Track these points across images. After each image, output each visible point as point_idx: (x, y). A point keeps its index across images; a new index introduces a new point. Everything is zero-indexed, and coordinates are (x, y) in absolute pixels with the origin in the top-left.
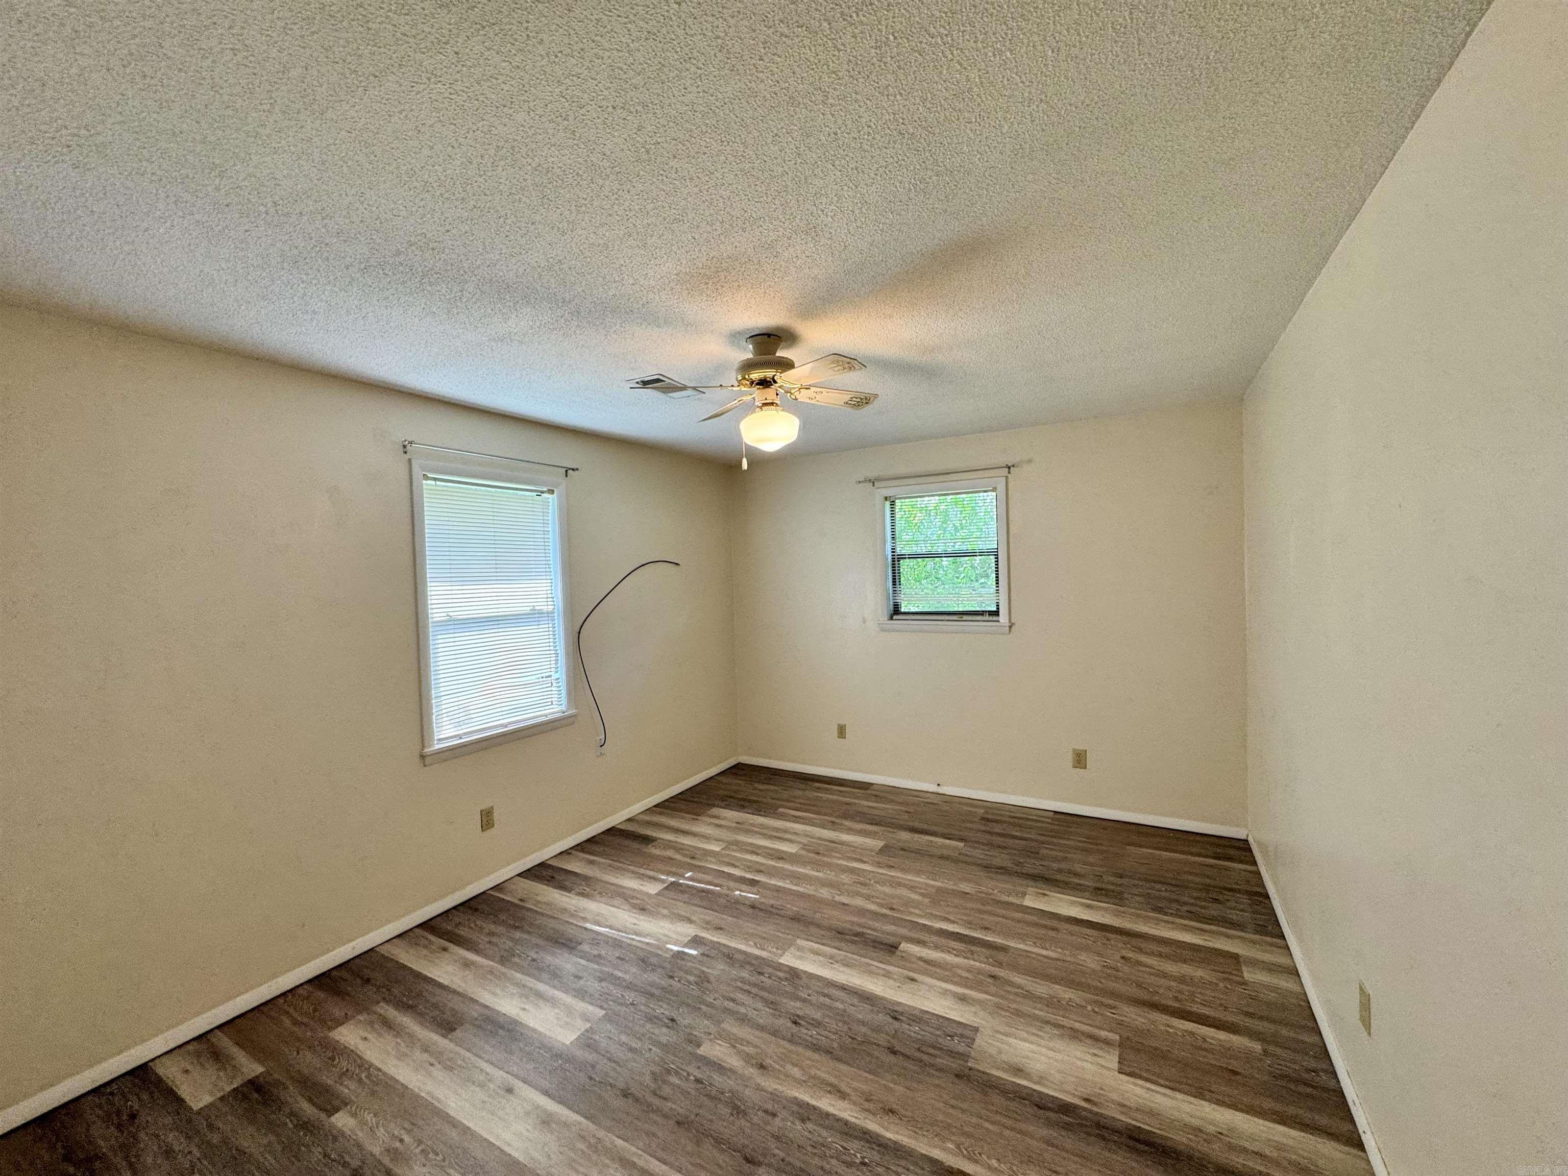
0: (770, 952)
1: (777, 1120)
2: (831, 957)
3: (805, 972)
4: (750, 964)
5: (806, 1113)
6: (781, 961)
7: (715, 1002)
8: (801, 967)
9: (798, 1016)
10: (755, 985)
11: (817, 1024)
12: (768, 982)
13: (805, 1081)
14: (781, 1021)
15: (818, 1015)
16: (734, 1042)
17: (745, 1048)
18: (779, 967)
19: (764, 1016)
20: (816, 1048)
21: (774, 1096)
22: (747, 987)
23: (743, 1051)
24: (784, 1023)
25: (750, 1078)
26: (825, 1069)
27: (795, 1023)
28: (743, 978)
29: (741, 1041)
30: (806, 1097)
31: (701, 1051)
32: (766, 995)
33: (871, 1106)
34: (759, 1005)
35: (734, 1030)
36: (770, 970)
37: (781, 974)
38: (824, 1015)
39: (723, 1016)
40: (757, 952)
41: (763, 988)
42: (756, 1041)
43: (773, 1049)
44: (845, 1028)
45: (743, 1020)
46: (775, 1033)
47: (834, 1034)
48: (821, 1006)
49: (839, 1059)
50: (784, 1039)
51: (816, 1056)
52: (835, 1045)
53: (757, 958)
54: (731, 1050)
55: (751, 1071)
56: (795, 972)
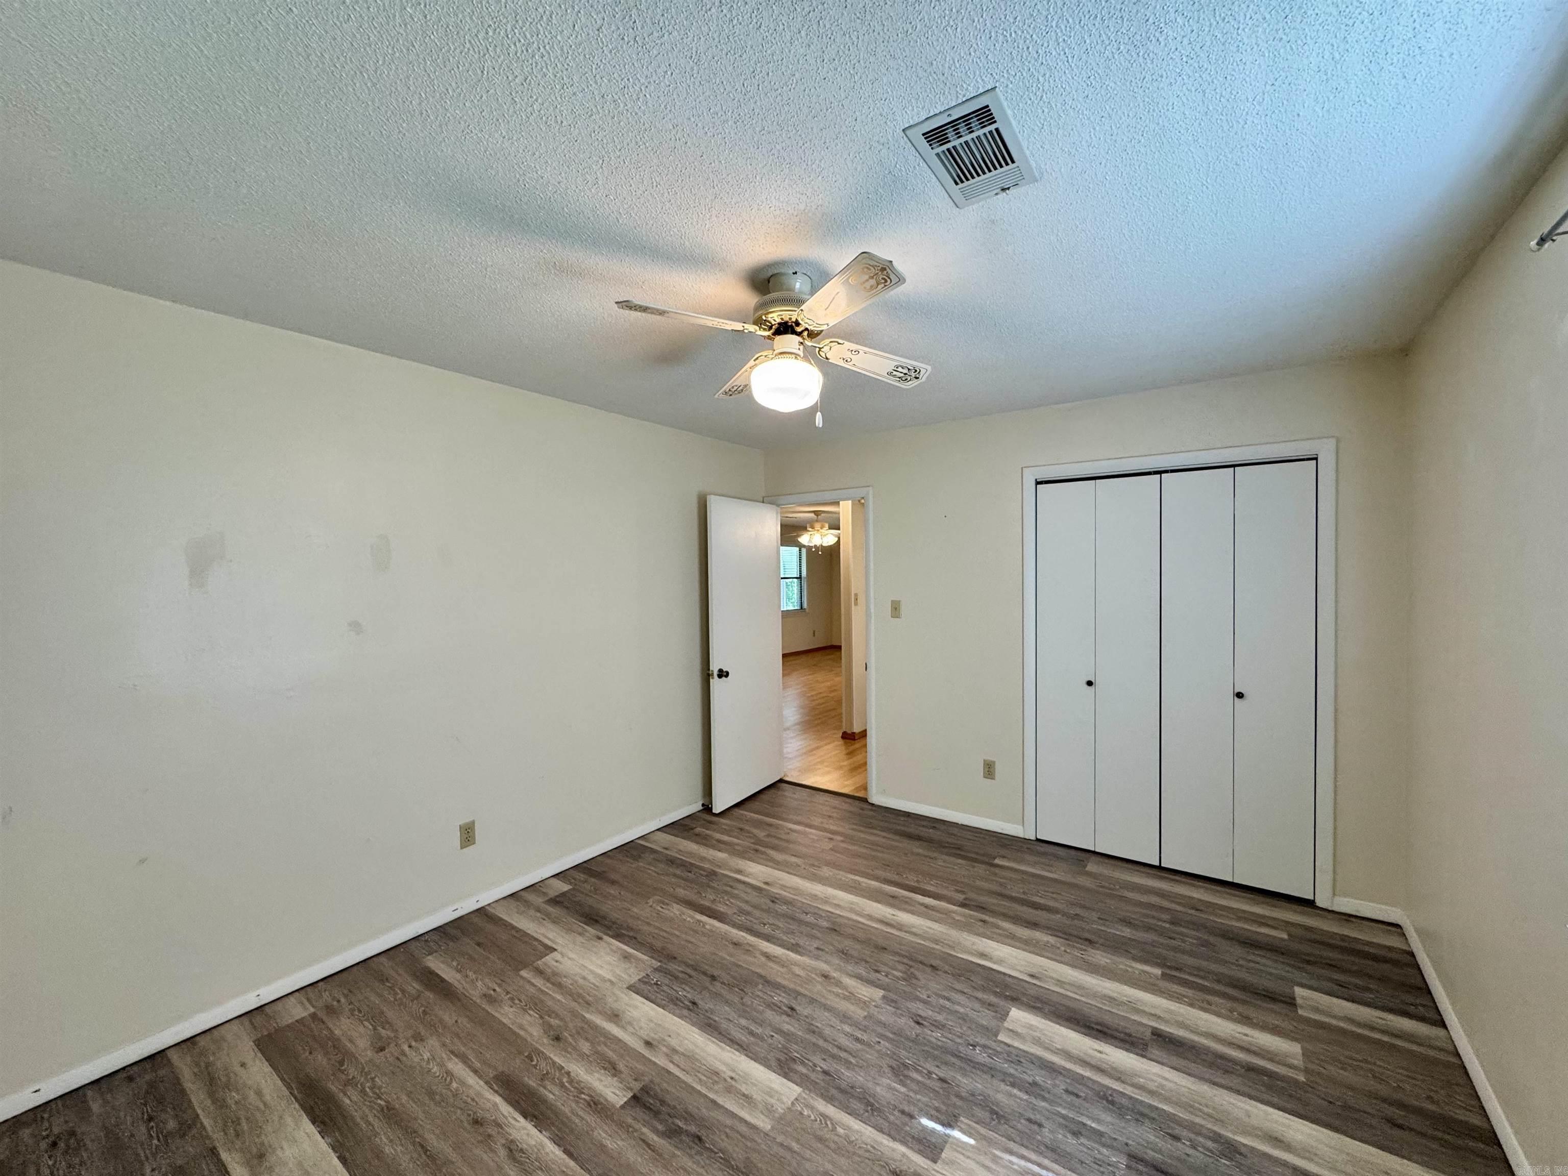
0: (812, 1108)
1: (815, 946)
2: (729, 1090)
3: (769, 1067)
4: (842, 1091)
5: (795, 948)
6: (798, 1090)
7: (878, 1039)
8: (773, 1076)
9: (789, 1016)
10: (834, 1057)
11: (772, 1006)
12: (817, 1059)
13: (792, 964)
14: (806, 1012)
15: (769, 1014)
16: (850, 997)
17: (840, 991)
18: (803, 1081)
19: (822, 1019)
20: (777, 986)
21: (817, 958)
22: (843, 1055)
23: (843, 989)
24: (804, 1010)
25: (835, 970)
26: (774, 972)
27: (792, 1009)
28: (848, 1068)
29: (846, 998)
30: (792, 955)
31: (881, 993)
32: (821, 1042)
33: (747, 948)
34: (827, 1031)
35: (852, 1008)
36: (813, 1076)
37: (801, 1069)
38: (761, 1013)
39: (865, 1023)
40: (830, 1110)
41: (825, 1051)
42: (831, 997)
43: (818, 988)
44: (747, 1000)
45: (845, 1018)
46: (812, 1001)
47: (758, 996)
48: (761, 1024)
49: (761, 976)
50: (805, 996)
51: (779, 980)
52: (760, 986)
53: (830, 1099)
54: (853, 990)
55: (835, 974)
56: (781, 1067)
